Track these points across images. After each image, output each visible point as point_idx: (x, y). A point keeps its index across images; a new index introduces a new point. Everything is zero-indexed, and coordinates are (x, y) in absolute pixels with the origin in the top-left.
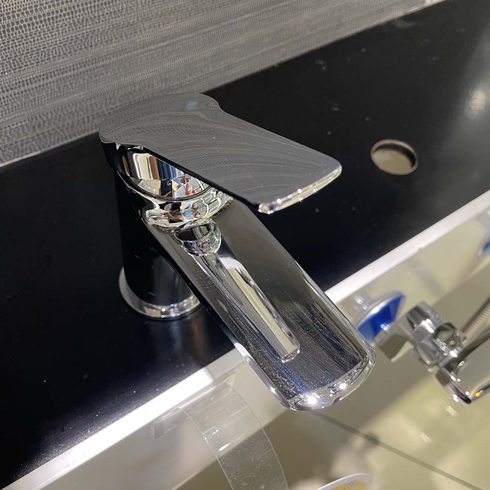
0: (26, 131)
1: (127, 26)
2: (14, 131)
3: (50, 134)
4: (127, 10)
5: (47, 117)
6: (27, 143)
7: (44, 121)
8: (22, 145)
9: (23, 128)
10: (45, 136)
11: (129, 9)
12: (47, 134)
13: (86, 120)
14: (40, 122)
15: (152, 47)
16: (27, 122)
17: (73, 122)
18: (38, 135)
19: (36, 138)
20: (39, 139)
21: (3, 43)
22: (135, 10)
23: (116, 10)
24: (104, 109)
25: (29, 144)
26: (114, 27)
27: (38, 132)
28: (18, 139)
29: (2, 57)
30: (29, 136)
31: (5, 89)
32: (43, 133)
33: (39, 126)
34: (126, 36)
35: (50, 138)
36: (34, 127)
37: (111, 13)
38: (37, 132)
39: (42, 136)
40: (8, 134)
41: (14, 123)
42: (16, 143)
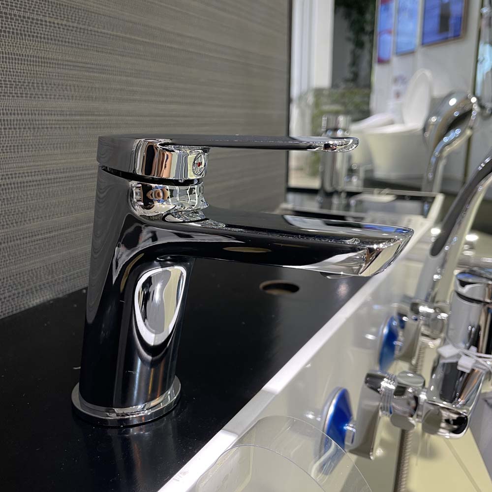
1: (18, 214)
4: (18, 199)
11: (19, 198)
15: (40, 237)
22: (25, 200)
23: (9, 197)
26: (5, 213)
34: (16, 223)
37: (4, 199)
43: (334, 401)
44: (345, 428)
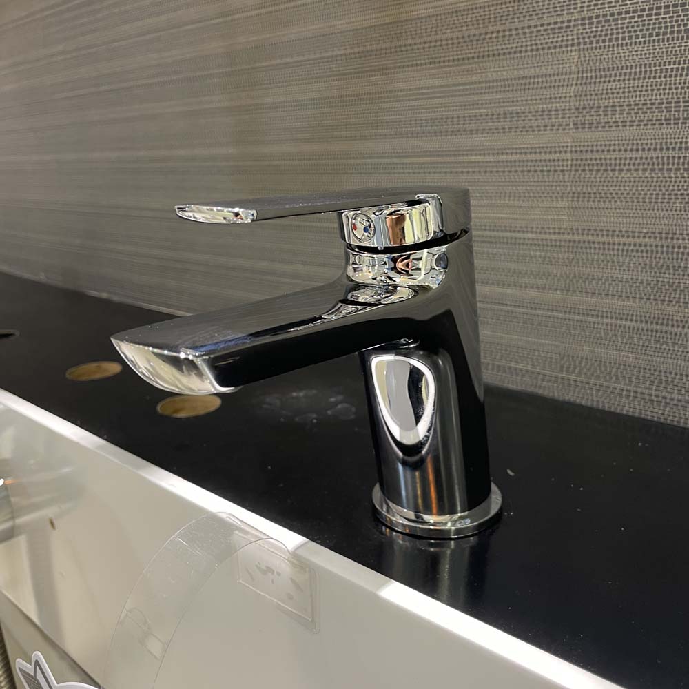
0: (553, 366)
2: (541, 360)
3: (576, 386)
6: (548, 381)
7: (575, 366)
8: (543, 380)
9: (551, 362)
10: (569, 385)
14: (570, 365)
16: (558, 356)
18: (563, 378)
19: (560, 381)
25: (550, 384)
27: (565, 375)
28: (542, 371)
32: (569, 380)
33: (568, 368)
36: (562, 367)
38: (563, 375)
39: (566, 382)
41: (545, 351)
42: (539, 374)
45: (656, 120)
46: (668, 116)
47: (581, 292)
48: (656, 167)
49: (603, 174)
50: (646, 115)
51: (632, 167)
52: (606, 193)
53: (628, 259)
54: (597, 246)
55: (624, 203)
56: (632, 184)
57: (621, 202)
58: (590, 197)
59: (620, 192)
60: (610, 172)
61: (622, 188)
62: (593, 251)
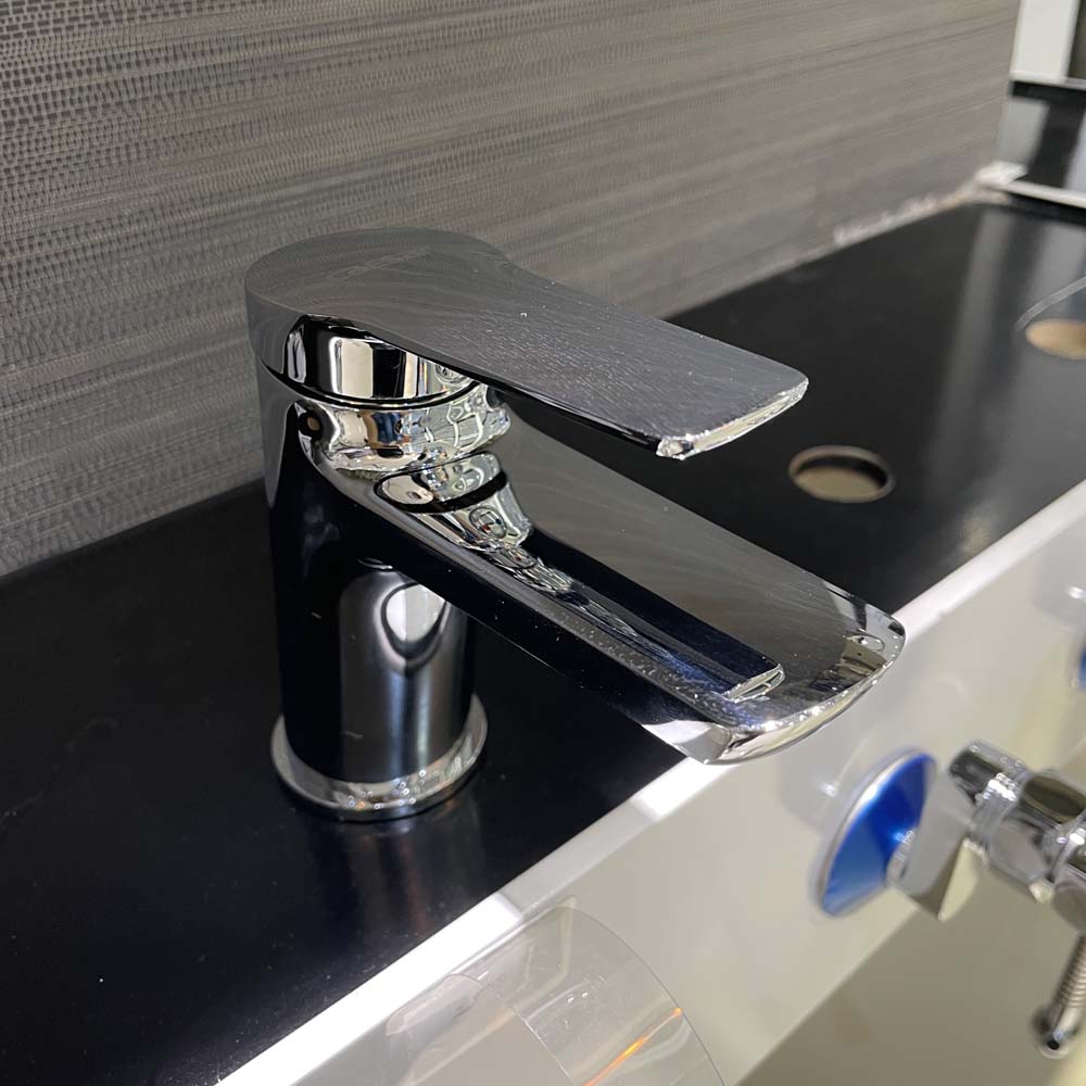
0: (51, 496)
2: (25, 497)
3: (103, 506)
5: (96, 467)
6: (52, 525)
7: (90, 475)
8: (41, 529)
9: (45, 491)
10: (91, 510)
12: (96, 505)
13: (180, 473)
14: (81, 478)
16: (55, 476)
17: (152, 478)
18: (76, 507)
19: (72, 514)
20: (80, 515)
21: (9, 302)
24: (217, 448)
25: (58, 527)
27: (77, 498)
28: (34, 515)
29: (5, 331)
30: (58, 508)
31: (8, 401)
32: (87, 503)
33: (79, 485)
35: (103, 513)
36: (68, 488)
38: (74, 501)
39: (84, 510)
40: (13, 505)
41: (26, 478)
42: (28, 523)
43: (884, 778)
44: (898, 836)
45: (86, 17)
46: (102, 10)
47: (55, 351)
48: (109, 100)
49: (21, 130)
50: (50, 12)
51: (69, 107)
52: (38, 164)
53: (116, 266)
54: (55, 261)
55: (77, 175)
56: (79, 137)
57: (72, 173)
58: (12, 177)
59: (63, 156)
60: (32, 123)
61: (65, 148)
62: (51, 273)
